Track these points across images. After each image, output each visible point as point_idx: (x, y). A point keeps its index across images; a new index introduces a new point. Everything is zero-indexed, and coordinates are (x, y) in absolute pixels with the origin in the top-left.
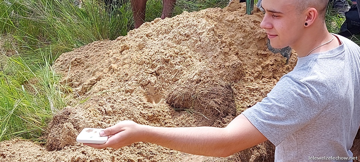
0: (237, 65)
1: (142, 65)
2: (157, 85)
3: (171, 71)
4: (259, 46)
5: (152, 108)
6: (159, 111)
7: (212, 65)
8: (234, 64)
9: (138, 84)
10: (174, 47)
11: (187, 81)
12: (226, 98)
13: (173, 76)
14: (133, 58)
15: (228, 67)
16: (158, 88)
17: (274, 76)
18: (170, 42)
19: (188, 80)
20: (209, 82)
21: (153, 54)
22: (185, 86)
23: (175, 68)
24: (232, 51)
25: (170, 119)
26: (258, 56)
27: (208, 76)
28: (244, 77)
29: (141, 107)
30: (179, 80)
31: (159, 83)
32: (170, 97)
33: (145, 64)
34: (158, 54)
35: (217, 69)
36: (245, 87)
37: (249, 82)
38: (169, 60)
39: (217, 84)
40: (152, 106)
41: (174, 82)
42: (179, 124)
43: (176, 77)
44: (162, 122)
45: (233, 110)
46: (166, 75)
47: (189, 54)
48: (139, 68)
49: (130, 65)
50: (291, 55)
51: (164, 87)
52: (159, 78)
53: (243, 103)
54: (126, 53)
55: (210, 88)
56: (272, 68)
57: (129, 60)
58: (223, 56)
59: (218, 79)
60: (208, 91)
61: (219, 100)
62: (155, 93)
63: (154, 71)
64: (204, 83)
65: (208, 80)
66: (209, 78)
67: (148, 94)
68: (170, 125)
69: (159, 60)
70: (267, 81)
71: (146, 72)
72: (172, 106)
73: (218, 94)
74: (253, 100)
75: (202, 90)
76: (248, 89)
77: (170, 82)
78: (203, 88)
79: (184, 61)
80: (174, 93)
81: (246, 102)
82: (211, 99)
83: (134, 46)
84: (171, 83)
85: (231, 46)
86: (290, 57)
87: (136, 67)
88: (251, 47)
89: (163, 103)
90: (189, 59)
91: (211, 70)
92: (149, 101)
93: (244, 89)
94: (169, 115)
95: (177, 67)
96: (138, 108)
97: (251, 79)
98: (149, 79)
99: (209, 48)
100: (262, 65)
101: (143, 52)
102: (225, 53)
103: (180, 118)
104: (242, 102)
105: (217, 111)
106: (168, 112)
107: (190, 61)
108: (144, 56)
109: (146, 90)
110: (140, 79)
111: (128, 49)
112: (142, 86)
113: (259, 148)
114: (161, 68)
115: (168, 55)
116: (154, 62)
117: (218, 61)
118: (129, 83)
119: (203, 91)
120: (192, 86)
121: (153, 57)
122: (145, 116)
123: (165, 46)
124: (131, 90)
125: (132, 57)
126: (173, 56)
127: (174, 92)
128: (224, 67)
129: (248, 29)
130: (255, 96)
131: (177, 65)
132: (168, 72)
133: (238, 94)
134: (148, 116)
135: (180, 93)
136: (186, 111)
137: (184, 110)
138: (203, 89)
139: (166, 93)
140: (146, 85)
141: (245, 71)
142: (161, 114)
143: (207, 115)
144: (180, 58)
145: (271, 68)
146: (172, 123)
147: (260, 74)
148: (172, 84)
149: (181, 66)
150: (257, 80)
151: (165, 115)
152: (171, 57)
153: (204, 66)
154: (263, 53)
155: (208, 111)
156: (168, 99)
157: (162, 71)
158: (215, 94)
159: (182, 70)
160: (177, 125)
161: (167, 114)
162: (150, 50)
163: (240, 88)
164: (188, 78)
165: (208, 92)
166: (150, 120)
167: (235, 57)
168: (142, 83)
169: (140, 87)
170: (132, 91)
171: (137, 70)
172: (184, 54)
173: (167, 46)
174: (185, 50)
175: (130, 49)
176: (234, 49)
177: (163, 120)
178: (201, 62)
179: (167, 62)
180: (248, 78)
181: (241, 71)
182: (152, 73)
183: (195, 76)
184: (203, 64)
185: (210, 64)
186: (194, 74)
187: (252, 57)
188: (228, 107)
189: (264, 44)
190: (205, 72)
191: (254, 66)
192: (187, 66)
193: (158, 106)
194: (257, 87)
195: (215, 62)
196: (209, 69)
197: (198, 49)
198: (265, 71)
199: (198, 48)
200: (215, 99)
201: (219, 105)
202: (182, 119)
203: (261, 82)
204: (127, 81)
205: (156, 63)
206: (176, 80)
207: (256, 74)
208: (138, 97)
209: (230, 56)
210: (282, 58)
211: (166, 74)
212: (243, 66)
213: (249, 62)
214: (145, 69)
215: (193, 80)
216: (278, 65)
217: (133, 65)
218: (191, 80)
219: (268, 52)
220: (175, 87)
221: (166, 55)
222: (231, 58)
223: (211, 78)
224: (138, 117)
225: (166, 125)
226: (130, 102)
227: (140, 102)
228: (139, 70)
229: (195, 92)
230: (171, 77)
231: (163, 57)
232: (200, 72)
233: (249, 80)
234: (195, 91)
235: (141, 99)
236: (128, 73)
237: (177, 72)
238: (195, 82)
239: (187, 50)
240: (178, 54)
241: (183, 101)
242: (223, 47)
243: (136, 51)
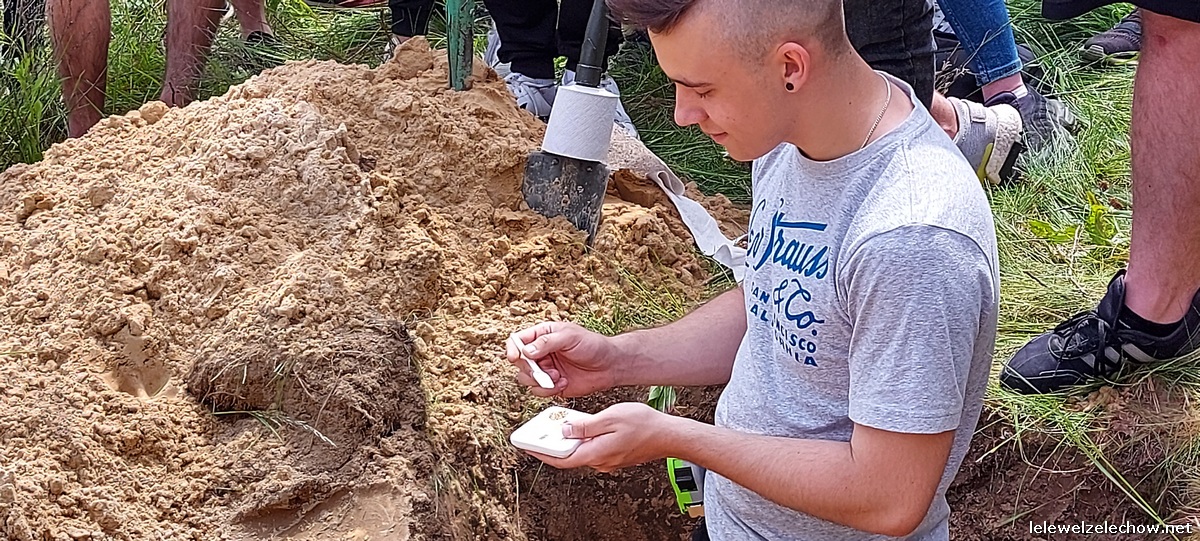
0: (425, 258)
1: (97, 264)
2: (152, 334)
3: (200, 284)
4: (496, 195)
5: (134, 411)
6: (160, 419)
7: (343, 261)
8: (415, 257)
9: (85, 329)
10: (208, 200)
11: (259, 317)
12: (393, 370)
13: (208, 302)
14: (66, 240)
15: (396, 265)
16: (156, 342)
17: (547, 294)
18: (195, 185)
19: (261, 312)
20: (335, 318)
21: (135, 225)
22: (252, 333)
23: (215, 272)
24: (408, 211)
25: (198, 448)
26: (495, 227)
27: (330, 299)
28: (450, 299)
29: (95, 410)
30: (231, 313)
31: (160, 324)
32: (200, 373)
33: (107, 261)
34: (154, 226)
35: (359, 273)
36: (453, 332)
37: (467, 316)
38: (192, 246)
39: (361, 323)
40: (137, 406)
41: (212, 320)
42: (232, 464)
43: (217, 303)
44: (174, 458)
45: (416, 409)
46: (183, 297)
47: (262, 225)
48: (87, 275)
49: (56, 264)
50: (601, 223)
51: (178, 337)
52: (160, 308)
53: (450, 386)
54: (39, 222)
55: (336, 338)
56: (542, 267)
57: (52, 246)
58: (379, 230)
59: (362, 306)
60: (329, 350)
61: (369, 378)
62: (147, 360)
63: (141, 284)
64: (315, 321)
65: (328, 311)
66: (332, 303)
67: (120, 364)
68: (201, 467)
69: (157, 244)
70: (525, 311)
71: (112, 286)
72: (205, 403)
73: (365, 358)
74: (481, 373)
75: (310, 347)
76: (465, 337)
77: (199, 319)
78: (314, 338)
79: (247, 249)
80: (211, 357)
81: (460, 380)
82: (342, 374)
83: (70, 198)
84: (202, 325)
85: (403, 196)
86: (598, 229)
87: (74, 271)
88: (471, 197)
89: (173, 392)
90: (261, 241)
91: (339, 278)
92: (126, 387)
93: (451, 338)
94: (196, 435)
95: (222, 270)
96: (87, 412)
97: (473, 303)
98: (123, 311)
99: (329, 203)
100: (508, 256)
101: (102, 220)
102: (385, 218)
103: (235, 441)
104: (444, 380)
105: (363, 414)
106: (193, 424)
107: (267, 247)
108: (103, 234)
109: (115, 350)
110: (91, 314)
111: (51, 209)
112: (100, 336)
113: (506, 532)
114: (165, 274)
115: (188, 228)
116: (141, 254)
117: (363, 247)
118: (54, 326)
119: (312, 351)
120: (275, 334)
121: (135, 235)
122: (110, 442)
123: (179, 197)
124: (59, 351)
125: (60, 237)
126: (208, 233)
127: (214, 355)
128: (383, 265)
129: (460, 138)
130: (489, 360)
131: (222, 261)
132: (190, 288)
133: (430, 357)
134: (123, 442)
135: (233, 357)
136: (255, 420)
137: (247, 416)
138: (311, 342)
139: (185, 360)
140: (114, 333)
141: (452, 279)
142: (167, 432)
143: (329, 429)
144: (231, 237)
145: (538, 266)
146: (209, 461)
147: (502, 286)
148: (203, 328)
149: (235, 267)
150: (493, 308)
151: (183, 436)
152: (200, 234)
153: (314, 266)
154: (510, 216)
155: (332, 416)
156: (193, 381)
157: (169, 285)
158: (354, 357)
159: (239, 279)
160: (224, 468)
161: (190, 430)
162: (126, 210)
163: (436, 336)
164: (262, 304)
165: (330, 354)
166: (131, 455)
167: (420, 233)
168: (98, 325)
169: (92, 341)
170: (61, 356)
171: (81, 281)
172: (245, 224)
173: (185, 196)
174: (248, 212)
175: (55, 209)
176: (415, 204)
177: (175, 453)
178: (306, 252)
179: (187, 253)
180: (462, 303)
181: (439, 277)
182: (133, 292)
183: (286, 299)
184: (312, 258)
185: (335, 257)
186: (281, 292)
187: (474, 233)
188: (401, 400)
189: (512, 188)
190: (317, 286)
191: (482, 263)
192: (256, 265)
193: (158, 403)
194: (492, 330)
195: (353, 250)
196: (333, 274)
197: (293, 207)
198: (518, 278)
199: (292, 201)
200: (354, 376)
201: (369, 394)
202: (242, 447)
203: (505, 312)
204: (44, 321)
205: (146, 258)
206: (221, 313)
207: (488, 289)
208: (84, 374)
209: (402, 229)
210: (571, 233)
211: (183, 292)
212: (446, 263)
213: (464, 246)
214: (107, 278)
215: (276, 311)
216: (559, 257)
217: (65, 265)
218: (273, 311)
219: (525, 214)
220: (217, 339)
221: (182, 228)
222: (406, 235)
223: (340, 305)
224: (85, 444)
225: (187, 470)
226: (57, 395)
227: (91, 394)
228: (86, 282)
229: (286, 353)
230: (200, 304)
231: (171, 235)
232: (300, 285)
233: (467, 309)
234: (287, 350)
235: (94, 382)
236: (48, 293)
237: (223, 285)
238: (285, 319)
239: (254, 211)
240: (222, 224)
241: (245, 384)
242: (379, 199)
243: (78, 216)
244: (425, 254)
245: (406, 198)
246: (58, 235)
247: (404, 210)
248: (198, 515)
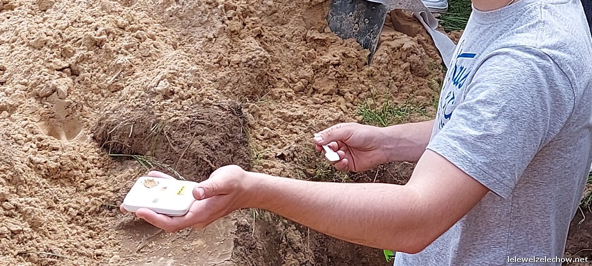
0: (257, 61)
1: (39, 49)
2: (72, 99)
3: (106, 68)
4: (309, 21)
5: (57, 149)
6: (73, 156)
7: (202, 59)
8: (251, 59)
9: (29, 92)
10: (116, 12)
11: (143, 93)
12: (230, 135)
13: (111, 79)
14: (21, 31)
15: (238, 64)
16: (74, 104)
17: (339, 90)
19: (145, 89)
20: (193, 97)
21: (66, 25)
22: (138, 103)
23: (116, 60)
24: (248, 28)
25: (98, 177)
26: (307, 43)
27: (191, 84)
28: (273, 90)
29: (31, 147)
30: (125, 89)
31: (78, 92)
32: (102, 127)
33: (46, 48)
34: (78, 26)
35: (213, 67)
36: (274, 112)
37: (283, 102)
38: (102, 41)
39: (211, 102)
40: (59, 146)
41: (113, 92)
42: (119, 189)
43: (116, 81)
44: (81, 182)
45: (244, 162)
46: (94, 75)
47: (150, 31)
48: (33, 56)
49: (13, 47)
50: (379, 45)
51: (89, 102)
52: (79, 82)
53: (268, 148)
54: (4, 18)
55: (194, 111)
56: (337, 72)
57: (11, 35)
58: (228, 40)
59: (212, 91)
60: (188, 118)
61: (214, 139)
62: (68, 116)
63: (67, 65)
64: (180, 98)
65: (189, 92)
66: (192, 87)
67: (50, 117)
68: (99, 190)
69: (80, 39)
70: (323, 101)
71: (48, 65)
72: (104, 147)
73: (212, 126)
74: (290, 141)
75: (176, 116)
76: (281, 116)
77: (104, 91)
78: (179, 110)
79: (138, 46)
80: (110, 117)
81: (276, 144)
82: (197, 135)
83: (26, 3)
84: (105, 95)
85: (246, 17)
86: (377, 49)
87: (25, 53)
88: (292, 20)
89: (83, 138)
90: (149, 41)
91: (198, 71)
92: (53, 133)
93: (272, 116)
94: (97, 168)
95: (121, 59)
96: (25, 148)
97: (288, 93)
98: (54, 82)
99: (196, 19)
100: (314, 63)
101: (45, 20)
102: (233, 32)
103: (122, 175)
104: (264, 144)
105: (208, 163)
106: (95, 161)
107: (152, 46)
108: (44, 30)
109: (47, 108)
110: (33, 82)
111: (13, 10)
112: (38, 97)
113: (299, 249)
114: (83, 59)
115: (100, 29)
116: (68, 45)
117: (216, 50)
118: (8, 88)
119: (177, 118)
120: (153, 105)
121: (65, 31)
122: (39, 169)
123: (96, 8)
124: (11, 106)
125: (17, 29)
126: (113, 34)
127: (112, 116)
128: (229, 63)
130: (296, 133)
131: (122, 53)
132: (99, 70)
133: (256, 127)
134: (48, 169)
135: (124, 118)
136: (136, 162)
137: (132, 158)
138: (177, 112)
139: (93, 118)
140: (47, 96)
141: (275, 75)
142: (77, 165)
143: (184, 172)
144: (129, 37)
145: (334, 71)
146: (104, 186)
147: (309, 83)
148: (106, 97)
149: (130, 58)
150: (302, 97)
151: (88, 169)
152: (108, 34)
153: (182, 61)
154: (317, 36)
155: (187, 163)
156: (97, 132)
157: (85, 67)
158: (204, 124)
159: (131, 66)
160: (113, 192)
161: (93, 165)
162: (61, 14)
163: (261, 114)
164: (146, 84)
165: (188, 121)
166: (53, 178)
167: (255, 44)
168: (37, 90)
169: (33, 100)
170: (12, 109)
171: (28, 60)
172: (138, 29)
173: (100, 8)
174: (141, 22)
175: (16, 10)
176: (253, 24)
177: (82, 180)
178: (177, 51)
179: (99, 46)
180: (280, 92)
181: (266, 74)
182: (62, 70)
183: (162, 82)
184: (181, 56)
185: (197, 55)
186: (159, 77)
187: (293, 45)
188: (234, 156)
189: (320, 17)
190: (183, 74)
191: (296, 65)
192: (143, 58)
193: (73, 146)
194: (300, 113)
195: (210, 52)
196: (195, 68)
197: (172, 20)
198: (320, 78)
199: (171, 16)
200: (204, 137)
201: (213, 150)
202: (126, 179)
203: (309, 101)
204: (2, 85)
205: (72, 47)
206: (118, 88)
207: (299, 84)
208: (27, 122)
209: (243, 40)
210: (358, 50)
211: (94, 72)
212: (272, 65)
213: (285, 54)
214: (45, 59)
215: (155, 89)
216: (349, 67)
217: (19, 48)
218: (152, 90)
219: (328, 36)
220: (115, 105)
221: (96, 29)
222: (246, 44)
223: (198, 89)
224: (23, 169)
225: (89, 191)
226: (6, 134)
227: (29, 136)
228: (31, 61)
229: (160, 118)
230: (105, 81)
231: (89, 33)
232: (172, 73)
233: (284, 97)
234: (160, 116)
235: (32, 128)
236: (6, 66)
237: (121, 70)
238: (160, 95)
239: (145, 21)
240: (123, 29)
241: (131, 137)
242: (229, 19)
243: (30, 16)
244: (257, 58)
245: (247, 19)
246: (16, 27)
247: (246, 27)
248: (95, 222)
